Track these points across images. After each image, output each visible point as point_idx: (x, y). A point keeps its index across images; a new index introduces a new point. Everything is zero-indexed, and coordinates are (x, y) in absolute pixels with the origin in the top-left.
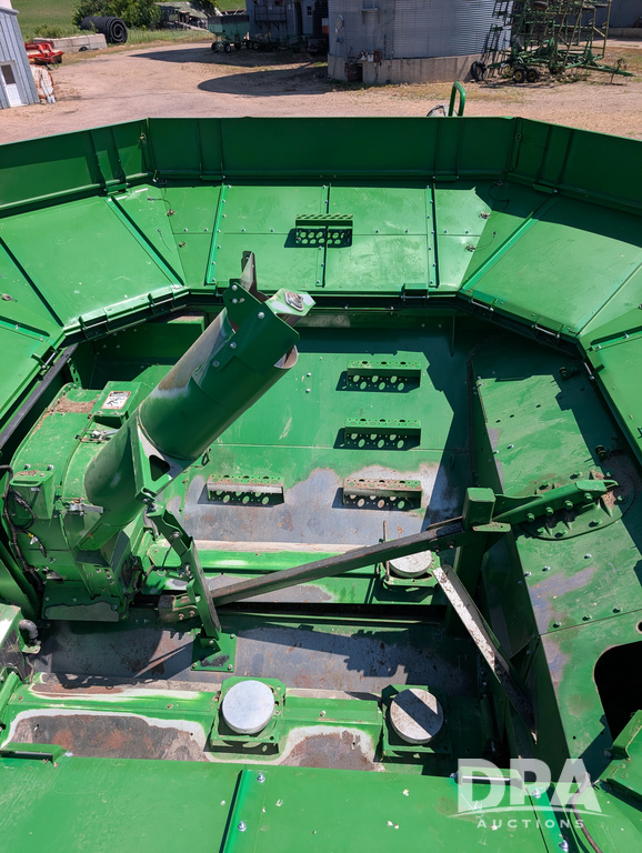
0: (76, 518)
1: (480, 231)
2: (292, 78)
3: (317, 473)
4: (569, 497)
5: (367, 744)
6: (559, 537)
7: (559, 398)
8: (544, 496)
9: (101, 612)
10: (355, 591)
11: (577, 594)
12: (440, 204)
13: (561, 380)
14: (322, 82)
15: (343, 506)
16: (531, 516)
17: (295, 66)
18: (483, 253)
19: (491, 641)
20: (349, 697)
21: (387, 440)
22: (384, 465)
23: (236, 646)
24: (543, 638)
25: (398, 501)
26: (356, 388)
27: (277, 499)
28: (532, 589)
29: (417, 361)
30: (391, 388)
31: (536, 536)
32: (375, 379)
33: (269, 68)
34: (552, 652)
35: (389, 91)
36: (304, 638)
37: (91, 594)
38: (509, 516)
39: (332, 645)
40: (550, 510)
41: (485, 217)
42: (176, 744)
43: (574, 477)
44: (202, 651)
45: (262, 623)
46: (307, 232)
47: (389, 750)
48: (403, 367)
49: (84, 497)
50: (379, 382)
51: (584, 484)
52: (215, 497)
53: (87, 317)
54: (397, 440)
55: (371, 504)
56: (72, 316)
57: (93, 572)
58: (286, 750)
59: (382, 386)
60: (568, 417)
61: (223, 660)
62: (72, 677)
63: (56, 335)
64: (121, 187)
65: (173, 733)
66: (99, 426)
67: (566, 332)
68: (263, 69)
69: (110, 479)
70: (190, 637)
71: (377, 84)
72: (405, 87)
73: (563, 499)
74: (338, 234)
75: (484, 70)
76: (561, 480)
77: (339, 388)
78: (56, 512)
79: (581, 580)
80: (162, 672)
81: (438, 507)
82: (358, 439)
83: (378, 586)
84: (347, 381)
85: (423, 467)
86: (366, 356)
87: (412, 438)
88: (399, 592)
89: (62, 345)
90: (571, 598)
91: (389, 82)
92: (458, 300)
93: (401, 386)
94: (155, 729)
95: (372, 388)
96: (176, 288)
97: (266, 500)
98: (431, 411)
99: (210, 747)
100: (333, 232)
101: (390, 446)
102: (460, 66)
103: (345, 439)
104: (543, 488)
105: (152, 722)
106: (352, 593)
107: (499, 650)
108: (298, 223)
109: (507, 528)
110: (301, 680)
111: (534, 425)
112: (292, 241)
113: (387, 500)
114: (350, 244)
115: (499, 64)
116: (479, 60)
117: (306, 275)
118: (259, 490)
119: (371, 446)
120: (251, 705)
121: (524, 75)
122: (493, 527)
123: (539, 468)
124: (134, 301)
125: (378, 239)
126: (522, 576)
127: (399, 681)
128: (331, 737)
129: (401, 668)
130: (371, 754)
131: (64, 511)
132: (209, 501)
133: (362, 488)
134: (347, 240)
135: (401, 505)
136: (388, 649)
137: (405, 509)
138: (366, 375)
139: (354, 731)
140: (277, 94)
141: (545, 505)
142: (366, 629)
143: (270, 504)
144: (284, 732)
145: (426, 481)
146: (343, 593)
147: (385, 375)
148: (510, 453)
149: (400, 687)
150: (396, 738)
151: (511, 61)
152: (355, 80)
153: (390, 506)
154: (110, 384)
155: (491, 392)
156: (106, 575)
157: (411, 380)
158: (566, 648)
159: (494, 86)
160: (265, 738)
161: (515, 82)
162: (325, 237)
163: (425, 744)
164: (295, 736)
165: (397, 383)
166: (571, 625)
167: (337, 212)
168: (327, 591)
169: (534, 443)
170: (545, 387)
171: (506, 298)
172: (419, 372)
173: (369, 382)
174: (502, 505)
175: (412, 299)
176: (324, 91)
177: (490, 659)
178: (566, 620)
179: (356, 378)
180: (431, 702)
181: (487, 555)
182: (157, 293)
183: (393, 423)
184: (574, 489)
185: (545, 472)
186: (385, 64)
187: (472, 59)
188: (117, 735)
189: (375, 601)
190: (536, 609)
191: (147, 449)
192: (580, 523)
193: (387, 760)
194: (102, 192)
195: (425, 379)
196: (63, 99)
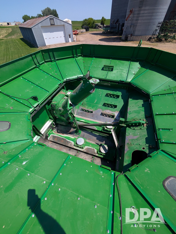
0: (60, 110)
1: (137, 71)
2: (115, 39)
3: (99, 109)
4: (138, 123)
5: (96, 151)
6: (134, 129)
7: (142, 105)
8: (133, 122)
9: (63, 123)
10: (100, 129)
11: (134, 140)
12: (131, 65)
13: (144, 101)
14: (120, 40)
15: (102, 115)
16: (130, 125)
17: (116, 37)
18: (137, 75)
19: (117, 142)
20: (95, 144)
21: (111, 106)
22: (110, 110)
23: (81, 133)
24: (126, 145)
25: (111, 116)
26: (108, 96)
27: (92, 112)
28: (126, 137)
29: (119, 93)
30: (114, 98)
31: (130, 128)
32: (112, 95)
33: (111, 37)
34: (126, 148)
35: (132, 42)
36: (91, 134)
37: (62, 121)
38: (127, 124)
39: (95, 135)
40: (134, 124)
41: (139, 68)
42: (70, 144)
43: (140, 119)
44: (76, 132)
45: (85, 130)
46: (106, 68)
47: (99, 153)
48: (117, 94)
49: (61, 107)
50: (112, 96)
51: (141, 122)
52: (83, 110)
53: (67, 79)
54: (113, 106)
55: (106, 116)
56: (65, 78)
57: (62, 118)
58: (84, 149)
59: (113, 97)
60: (143, 109)
61: (79, 134)
62: (59, 131)
63: (62, 81)
64: (77, 57)
65: (70, 142)
66: (66, 97)
67: (148, 93)
68: (110, 37)
69: (65, 105)
70: (75, 129)
71: (130, 41)
72: (135, 42)
73: (137, 123)
74: (111, 69)
75: (151, 39)
76: (138, 120)
77: (105, 96)
78: (57, 109)
79: (135, 138)
80: (71, 133)
81: (117, 118)
82: (107, 105)
83: (104, 129)
84: (107, 95)
85: (116, 111)
86: (111, 91)
87: (115, 107)
88: (107, 130)
89: (63, 83)
90: (132, 140)
91: (132, 41)
92: (130, 84)
93: (116, 97)
94: (67, 141)
95: (111, 97)
96: (82, 75)
97: (90, 112)
98: (120, 103)
99: (74, 145)
100: (110, 68)
101: (112, 107)
102: (147, 38)
103: (105, 105)
104: (134, 120)
105: (67, 140)
106: (99, 129)
107: (118, 144)
108: (104, 66)
109: (125, 126)
110: (89, 139)
111: (136, 109)
112: (103, 69)
113: (109, 116)
114: (112, 71)
115: (155, 38)
116: (151, 37)
117: (104, 76)
118: (89, 110)
119: (108, 107)
120: (81, 141)
121: (159, 40)
122: (123, 125)
123: (134, 116)
124: (75, 77)
125: (118, 70)
126: (126, 134)
127: (103, 143)
128: (91, 149)
129: (104, 141)
130: (96, 152)
131: (58, 109)
132: (82, 110)
133: (106, 113)
134: (112, 70)
135: (111, 117)
136: (103, 138)
137: (111, 118)
138: (110, 95)
139: (94, 149)
140: (111, 42)
141: (133, 123)
142: (100, 135)
143: (91, 113)
144: (85, 146)
145: (116, 114)
146: (98, 129)
147: (113, 95)
148: (131, 113)
149: (103, 144)
150: (100, 151)
151: (157, 37)
152: (126, 40)
153: (109, 117)
154: (69, 90)
155: (131, 101)
156: (64, 119)
157: (118, 97)
158: (129, 148)
159: (152, 42)
160: (81, 146)
161: (157, 41)
162: (108, 69)
163: (104, 153)
164: (86, 147)
165: (115, 97)
166: (131, 144)
167: (111, 65)
168: (96, 128)
169: (135, 112)
170: (141, 102)
171: (138, 85)
172: (119, 96)
173: (111, 96)
174: (125, 122)
175: (121, 83)
176: (120, 42)
177: (117, 145)
178: (130, 143)
179: (109, 95)
180: (107, 148)
181: (121, 129)
182: (79, 76)
183: (113, 103)
184: (139, 122)
185: (135, 117)
186: (132, 37)
187: (149, 36)
188: (63, 140)
189: (103, 131)
190: (126, 140)
191: (70, 102)
192: (138, 128)
193: (98, 154)
194: (73, 57)
195: (120, 97)
196: (77, 41)
